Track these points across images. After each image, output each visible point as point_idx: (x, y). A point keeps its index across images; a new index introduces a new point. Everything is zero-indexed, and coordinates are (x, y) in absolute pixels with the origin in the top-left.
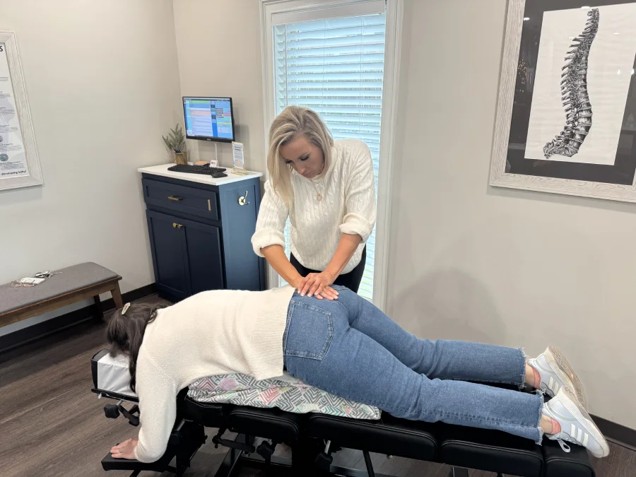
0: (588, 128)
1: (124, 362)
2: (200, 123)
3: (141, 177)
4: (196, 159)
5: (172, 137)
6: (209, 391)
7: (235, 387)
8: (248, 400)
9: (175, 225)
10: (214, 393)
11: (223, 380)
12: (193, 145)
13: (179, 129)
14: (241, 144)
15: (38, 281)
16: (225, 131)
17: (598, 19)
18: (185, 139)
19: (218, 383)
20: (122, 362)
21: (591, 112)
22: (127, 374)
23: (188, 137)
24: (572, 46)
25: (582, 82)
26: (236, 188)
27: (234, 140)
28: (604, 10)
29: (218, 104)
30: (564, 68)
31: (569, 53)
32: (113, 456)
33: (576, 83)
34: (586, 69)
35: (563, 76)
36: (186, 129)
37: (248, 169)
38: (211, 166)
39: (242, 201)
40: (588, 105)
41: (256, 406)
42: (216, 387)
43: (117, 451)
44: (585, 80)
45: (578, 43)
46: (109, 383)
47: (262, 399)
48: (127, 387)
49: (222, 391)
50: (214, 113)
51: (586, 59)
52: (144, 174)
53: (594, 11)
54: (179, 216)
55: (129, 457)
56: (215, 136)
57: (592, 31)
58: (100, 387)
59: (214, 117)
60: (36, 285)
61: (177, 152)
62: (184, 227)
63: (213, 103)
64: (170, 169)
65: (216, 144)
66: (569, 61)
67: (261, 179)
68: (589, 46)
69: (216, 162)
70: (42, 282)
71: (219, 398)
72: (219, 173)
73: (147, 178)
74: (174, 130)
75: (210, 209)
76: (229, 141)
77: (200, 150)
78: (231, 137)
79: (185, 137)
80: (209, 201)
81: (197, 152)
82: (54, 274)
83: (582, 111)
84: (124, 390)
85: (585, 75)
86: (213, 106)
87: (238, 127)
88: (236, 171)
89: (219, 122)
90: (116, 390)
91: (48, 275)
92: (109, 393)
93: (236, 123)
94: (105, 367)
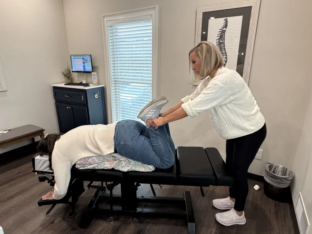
0: (226, 62)
1: (47, 157)
2: (78, 65)
3: (52, 88)
4: (76, 80)
5: (66, 72)
6: (85, 165)
7: (95, 162)
8: (101, 166)
9: (68, 107)
10: (87, 165)
11: (90, 159)
12: (75, 75)
13: (69, 69)
14: (96, 73)
15: (5, 132)
16: (89, 68)
17: (227, 22)
18: (72, 73)
19: (88, 161)
20: (46, 158)
21: (227, 56)
22: (48, 163)
23: (73, 72)
24: (219, 32)
25: (223, 45)
26: (94, 91)
27: (92, 72)
28: (229, 18)
29: (85, 58)
30: (217, 40)
31: (218, 34)
32: (43, 199)
33: (221, 45)
34: (224, 40)
35: (217, 43)
36: (72, 68)
37: (99, 84)
38: (83, 83)
39: (97, 96)
40: (226, 53)
41: (105, 168)
42: (88, 162)
43: (45, 197)
44: (224, 44)
45: (221, 31)
46: (40, 167)
47: (107, 165)
48: (49, 168)
49: (91, 164)
50: (84, 61)
51: (224, 37)
52: (54, 87)
53: (226, 19)
54: (69, 104)
55: (50, 199)
56: (85, 71)
57: (225, 26)
58: (36, 169)
59: (84, 63)
60: (4, 134)
61: (68, 78)
62: (72, 108)
63: (83, 57)
64: (65, 84)
65: (85, 74)
66: (219, 37)
67: (104, 88)
68: (225, 32)
69: (85, 81)
70: (7, 133)
71: (90, 167)
72: (87, 85)
73: (55, 88)
74: (67, 69)
75: (83, 100)
76: (90, 72)
77: (78, 77)
78: (91, 71)
79: (72, 72)
80: (82, 96)
81: (77, 78)
82: (13, 130)
83: (224, 55)
84: (48, 170)
85: (224, 42)
86: (83, 58)
87: (94, 67)
88: (94, 84)
89: (86, 64)
90: (44, 170)
91: (10, 130)
92: (40, 171)
93: (93, 65)
94: (38, 161)
